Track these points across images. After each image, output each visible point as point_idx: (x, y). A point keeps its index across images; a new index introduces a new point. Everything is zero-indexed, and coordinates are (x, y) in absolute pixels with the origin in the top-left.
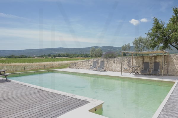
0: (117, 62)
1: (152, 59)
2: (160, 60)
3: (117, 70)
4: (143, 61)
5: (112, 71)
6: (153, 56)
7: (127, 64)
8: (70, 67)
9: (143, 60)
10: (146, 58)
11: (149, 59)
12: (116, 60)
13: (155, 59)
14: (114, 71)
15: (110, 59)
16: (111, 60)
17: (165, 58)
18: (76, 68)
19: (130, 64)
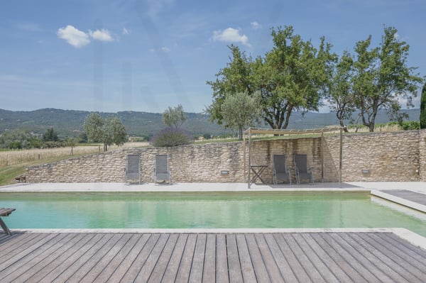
0: (201, 156)
1: (288, 146)
2: (304, 149)
3: (202, 177)
4: (269, 152)
5: (186, 181)
6: (290, 140)
7: (229, 160)
8: (22, 179)
9: (269, 148)
10: (275, 144)
11: (281, 147)
12: (196, 150)
13: (293, 146)
14: (195, 181)
15: (180, 149)
16: (182, 152)
17: (314, 143)
18: (53, 181)
19: (236, 161)
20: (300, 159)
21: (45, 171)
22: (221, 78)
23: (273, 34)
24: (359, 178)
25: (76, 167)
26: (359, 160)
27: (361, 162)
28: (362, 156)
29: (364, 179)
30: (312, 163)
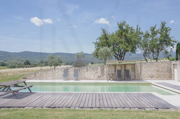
0: (90, 70)
1: (123, 67)
2: (128, 68)
3: (91, 78)
4: (115, 69)
5: (85, 79)
6: (123, 65)
7: (101, 72)
8: (25, 78)
9: (115, 67)
10: (118, 66)
11: (120, 67)
12: (89, 68)
13: (124, 67)
14: (88, 79)
15: (83, 68)
16: (84, 69)
17: (132, 66)
19: (103, 72)
20: (127, 72)
21: (33, 75)
22: (98, 41)
23: (118, 24)
24: (149, 78)
25: (45, 74)
26: (149, 72)
27: (149, 73)
28: (150, 71)
29: (151, 79)
30: (131, 73)
